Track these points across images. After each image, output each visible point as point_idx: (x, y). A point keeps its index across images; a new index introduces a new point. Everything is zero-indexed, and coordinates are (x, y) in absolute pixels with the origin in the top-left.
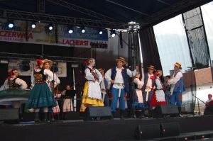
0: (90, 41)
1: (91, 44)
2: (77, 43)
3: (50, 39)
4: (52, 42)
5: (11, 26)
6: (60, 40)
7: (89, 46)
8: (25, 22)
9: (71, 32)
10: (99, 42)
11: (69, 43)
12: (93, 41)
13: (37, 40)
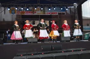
0: (58, 12)
1: (58, 13)
2: (53, 13)
3: (42, 13)
4: (43, 14)
5: (28, 9)
6: (46, 13)
7: (57, 14)
8: (32, 8)
9: (50, 9)
10: (61, 12)
11: (50, 14)
12: (59, 12)
13: (38, 14)
